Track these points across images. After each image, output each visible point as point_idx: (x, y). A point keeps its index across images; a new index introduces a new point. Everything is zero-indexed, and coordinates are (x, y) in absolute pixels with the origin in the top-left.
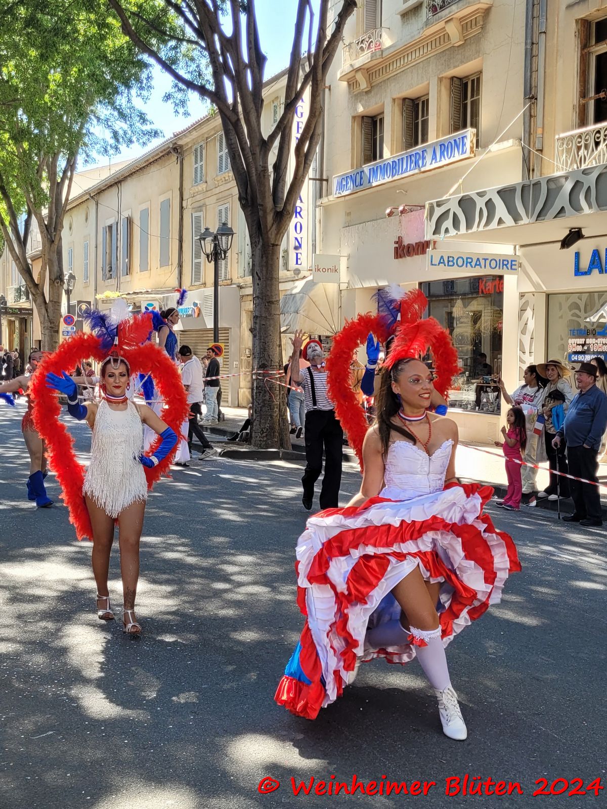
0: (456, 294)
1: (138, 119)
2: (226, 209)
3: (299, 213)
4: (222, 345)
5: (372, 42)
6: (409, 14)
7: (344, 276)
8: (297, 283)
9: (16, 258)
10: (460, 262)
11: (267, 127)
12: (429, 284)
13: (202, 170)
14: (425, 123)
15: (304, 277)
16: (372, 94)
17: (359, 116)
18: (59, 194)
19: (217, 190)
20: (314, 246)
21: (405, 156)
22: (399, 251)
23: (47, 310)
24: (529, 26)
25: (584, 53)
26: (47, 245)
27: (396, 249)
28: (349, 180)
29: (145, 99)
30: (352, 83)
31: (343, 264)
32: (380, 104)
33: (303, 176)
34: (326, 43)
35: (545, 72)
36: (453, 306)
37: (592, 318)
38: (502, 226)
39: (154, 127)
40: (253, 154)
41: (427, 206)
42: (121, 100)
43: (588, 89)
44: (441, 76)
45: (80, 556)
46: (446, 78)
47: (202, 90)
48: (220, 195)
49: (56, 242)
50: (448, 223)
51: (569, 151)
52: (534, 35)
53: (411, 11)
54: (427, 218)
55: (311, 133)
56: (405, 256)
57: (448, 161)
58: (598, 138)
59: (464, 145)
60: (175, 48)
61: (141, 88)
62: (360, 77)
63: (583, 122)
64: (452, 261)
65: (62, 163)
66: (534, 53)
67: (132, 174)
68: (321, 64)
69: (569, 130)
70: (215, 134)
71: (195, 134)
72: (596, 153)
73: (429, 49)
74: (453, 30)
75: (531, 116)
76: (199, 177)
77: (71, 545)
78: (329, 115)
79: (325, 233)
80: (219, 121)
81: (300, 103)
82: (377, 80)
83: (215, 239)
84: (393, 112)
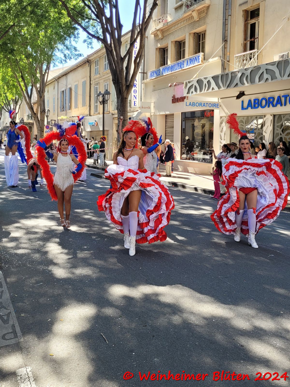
0: (195, 117)
1: (74, 49)
2: (107, 84)
3: (135, 86)
4: (106, 137)
5: (163, 19)
6: (177, 9)
7: (153, 110)
8: (135, 113)
9: (27, 103)
10: (197, 105)
11: (123, 53)
12: (185, 113)
13: (98, 69)
14: (184, 51)
15: (137, 111)
16: (164, 39)
17: (158, 48)
18: (44, 79)
19: (104, 77)
20: (141, 98)
21: (176, 64)
22: (174, 100)
23: (39, 123)
24: (225, 13)
25: (246, 23)
26: (39, 98)
27: (173, 100)
28: (154, 73)
29: (76, 42)
30: (156, 35)
31: (152, 105)
32: (167, 43)
33: (137, 72)
34: (146, 20)
35: (230, 31)
36: (194, 122)
37: (248, 126)
38: (214, 91)
39: (80, 53)
40: (118, 63)
41: (185, 83)
42: (67, 42)
43: (247, 37)
44: (190, 32)
45: (52, 217)
46: (192, 33)
47: (98, 38)
48: (105, 79)
49: (43, 97)
50: (193, 90)
51: (239, 61)
52: (226, 17)
53: (179, 7)
54: (185, 87)
55: (140, 55)
56: (176, 102)
57: (193, 66)
58: (251, 56)
59: (199, 59)
60: (88, 22)
61: (75, 37)
62: (159, 33)
63: (245, 50)
64: (194, 104)
65: (45, 67)
66: (226, 23)
67: (71, 71)
68: (144, 28)
69: (239, 53)
70: (103, 55)
71: (95, 56)
72: (250, 62)
73: (186, 22)
74: (195, 14)
75: (225, 48)
76: (97, 72)
77: (49, 213)
78: (147, 48)
79: (145, 93)
80: (104, 50)
81: (136, 43)
82: (166, 34)
83: (103, 96)
84: (172, 47)
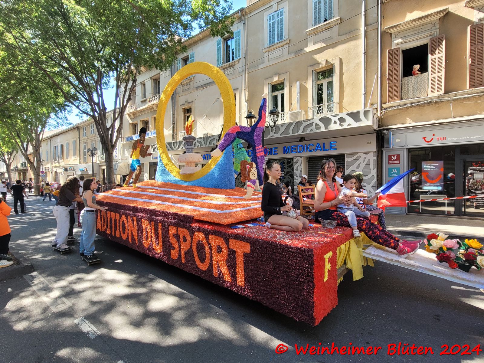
4: (95, 178)
5: (134, 107)
6: (144, 102)
11: (108, 125)
14: (149, 127)
15: (118, 161)
16: (135, 119)
17: (131, 124)
19: (91, 139)
20: (120, 153)
24: (173, 108)
25: (184, 115)
26: (35, 151)
28: (130, 139)
30: (129, 116)
32: (137, 121)
35: (177, 119)
40: (105, 131)
47: (87, 114)
50: (156, 150)
51: (182, 135)
52: (174, 110)
62: (131, 115)
66: (174, 114)
67: (62, 133)
69: (182, 131)
70: (90, 124)
71: (83, 124)
75: (174, 126)
76: (85, 135)
79: (123, 150)
82: (136, 116)
83: (92, 151)
84: (140, 123)
